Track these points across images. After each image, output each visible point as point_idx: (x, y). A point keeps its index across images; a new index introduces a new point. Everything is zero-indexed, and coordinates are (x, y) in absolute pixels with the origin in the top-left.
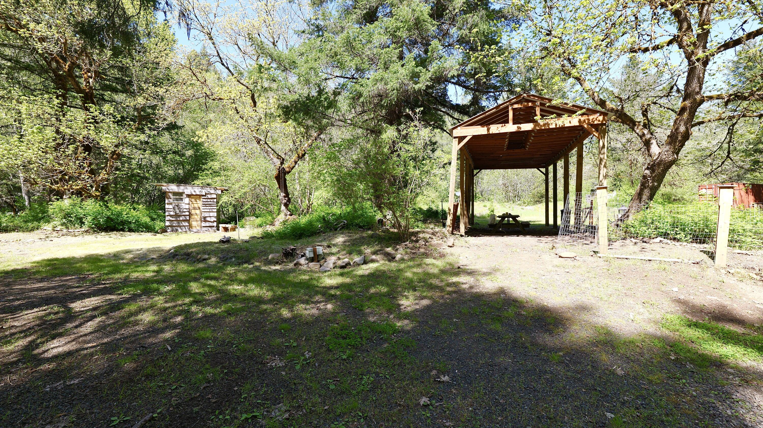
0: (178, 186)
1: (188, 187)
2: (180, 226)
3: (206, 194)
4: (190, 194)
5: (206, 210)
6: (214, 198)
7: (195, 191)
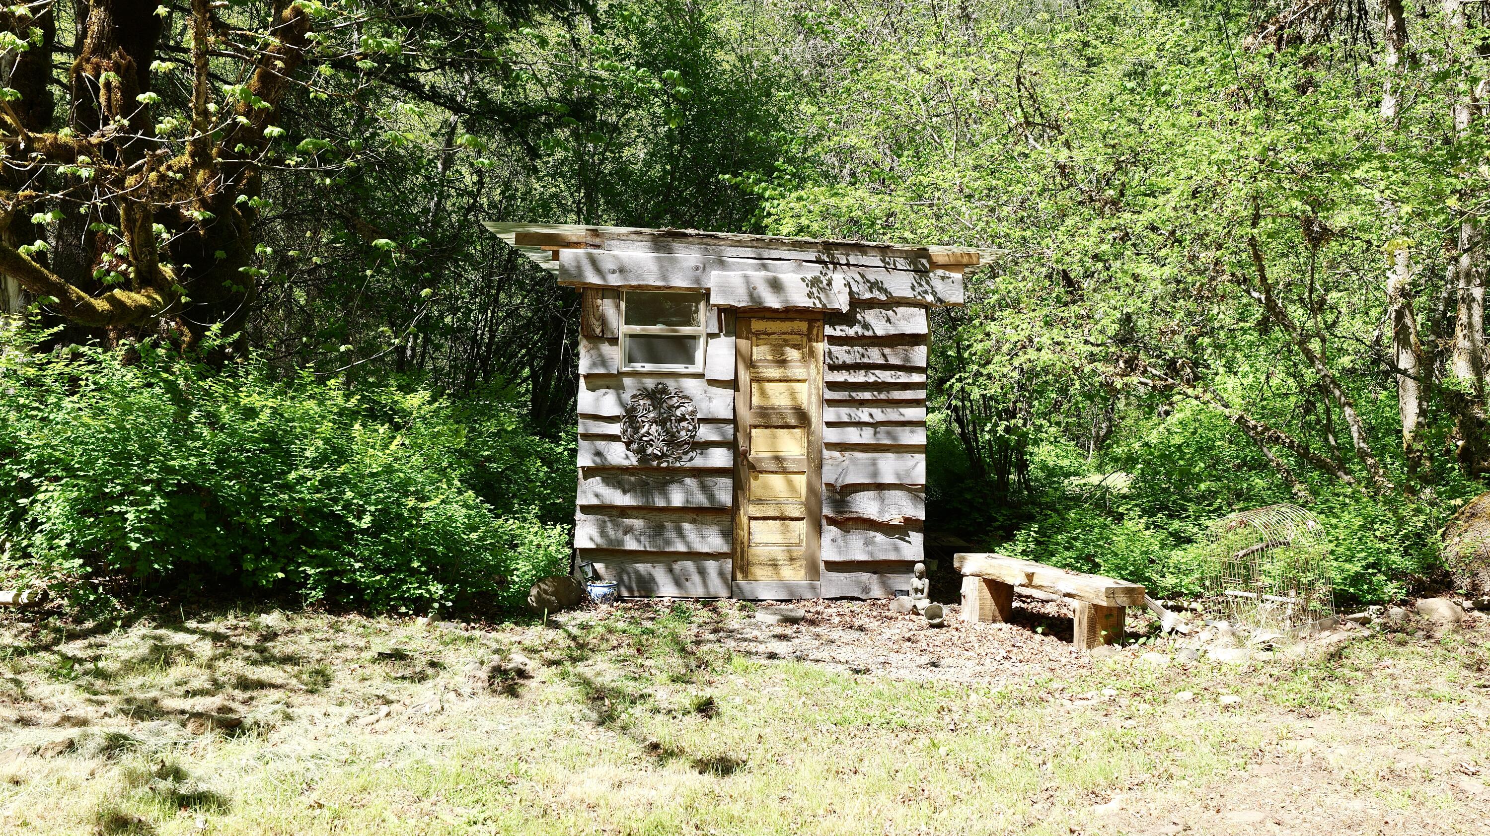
0: (659, 244)
1: (728, 252)
2: (668, 558)
3: (856, 303)
4: (740, 300)
5: (853, 435)
6: (915, 340)
7: (776, 285)
